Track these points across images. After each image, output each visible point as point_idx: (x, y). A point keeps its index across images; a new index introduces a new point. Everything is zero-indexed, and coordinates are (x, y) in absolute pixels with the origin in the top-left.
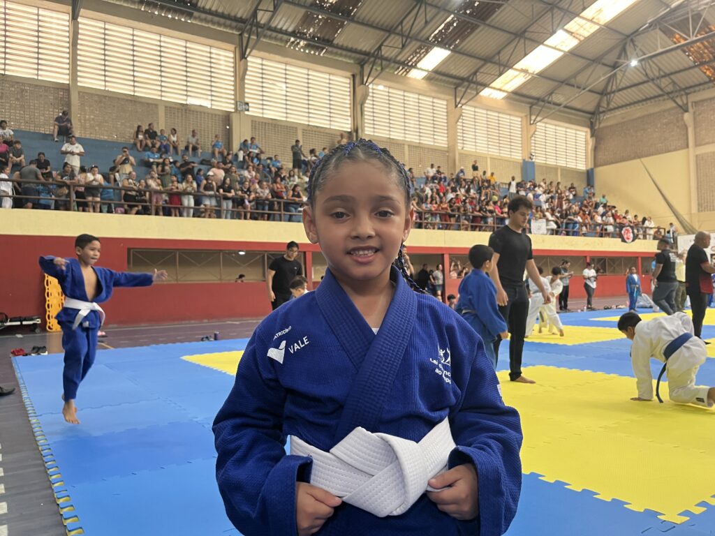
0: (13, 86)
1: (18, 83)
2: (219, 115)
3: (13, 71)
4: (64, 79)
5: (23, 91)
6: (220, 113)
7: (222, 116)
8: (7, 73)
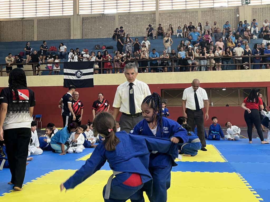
0: (133, 17)
1: (135, 15)
2: (232, 10)
3: (133, 10)
4: (153, 9)
5: (137, 18)
6: (233, 8)
7: (234, 10)
8: (131, 11)
